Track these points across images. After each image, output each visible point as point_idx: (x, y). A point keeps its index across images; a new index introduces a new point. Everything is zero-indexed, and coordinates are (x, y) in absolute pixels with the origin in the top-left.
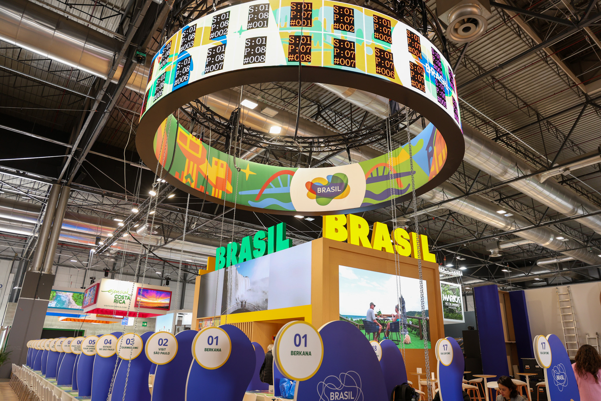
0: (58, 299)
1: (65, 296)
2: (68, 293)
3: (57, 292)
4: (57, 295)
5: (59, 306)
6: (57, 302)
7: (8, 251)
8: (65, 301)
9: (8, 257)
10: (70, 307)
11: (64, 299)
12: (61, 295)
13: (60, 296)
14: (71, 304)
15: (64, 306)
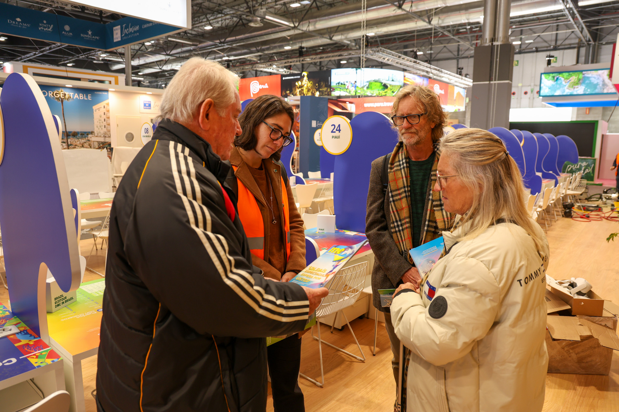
0: (587, 82)
1: (596, 76)
2: (600, 72)
3: (584, 72)
4: (584, 77)
5: (589, 91)
6: (586, 87)
7: (571, 39)
8: (597, 84)
9: (572, 46)
10: (605, 91)
11: (594, 81)
12: (590, 75)
13: (588, 78)
14: (607, 86)
15: (597, 91)
